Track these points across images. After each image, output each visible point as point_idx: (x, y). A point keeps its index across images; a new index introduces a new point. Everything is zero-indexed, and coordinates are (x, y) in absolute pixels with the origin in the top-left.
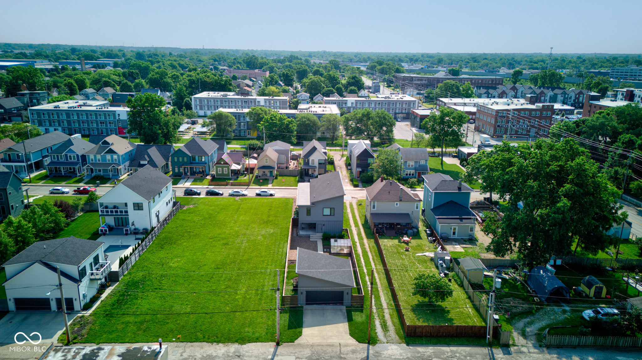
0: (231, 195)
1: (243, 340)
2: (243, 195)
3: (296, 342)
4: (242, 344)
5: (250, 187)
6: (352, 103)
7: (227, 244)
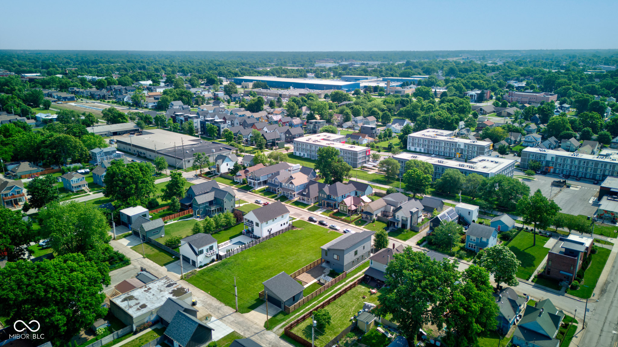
2: (336, 229)
3: (244, 314)
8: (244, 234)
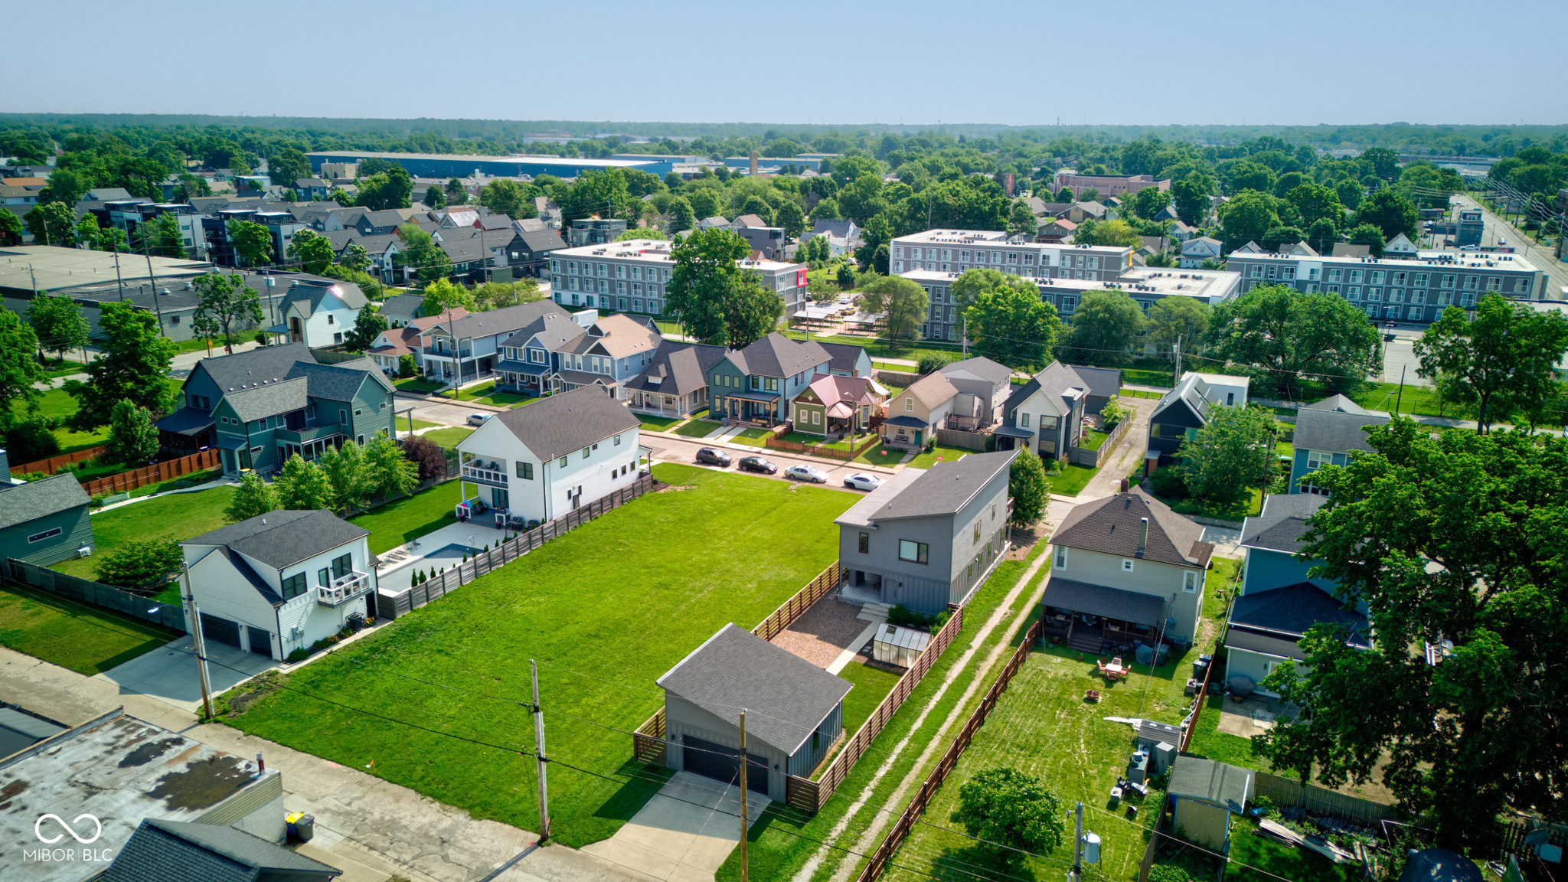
0: (790, 477)
1: (481, 809)
2: (815, 480)
3: (585, 850)
4: (475, 817)
5: (851, 464)
6: (1312, 271)
7: (666, 586)
8: (463, 519)
